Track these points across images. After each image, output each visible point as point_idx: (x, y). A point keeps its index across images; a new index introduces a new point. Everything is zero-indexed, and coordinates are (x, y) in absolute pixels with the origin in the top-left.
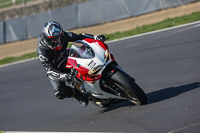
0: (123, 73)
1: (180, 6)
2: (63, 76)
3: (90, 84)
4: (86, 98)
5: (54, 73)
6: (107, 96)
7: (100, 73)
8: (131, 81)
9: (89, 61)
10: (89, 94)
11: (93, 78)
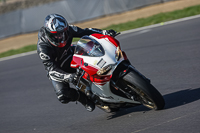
0: (137, 73)
1: (124, 12)
2: (67, 76)
3: (98, 85)
4: (92, 101)
5: (57, 74)
6: (118, 99)
7: (110, 73)
8: (146, 82)
9: (98, 59)
10: (97, 97)
11: (102, 79)
